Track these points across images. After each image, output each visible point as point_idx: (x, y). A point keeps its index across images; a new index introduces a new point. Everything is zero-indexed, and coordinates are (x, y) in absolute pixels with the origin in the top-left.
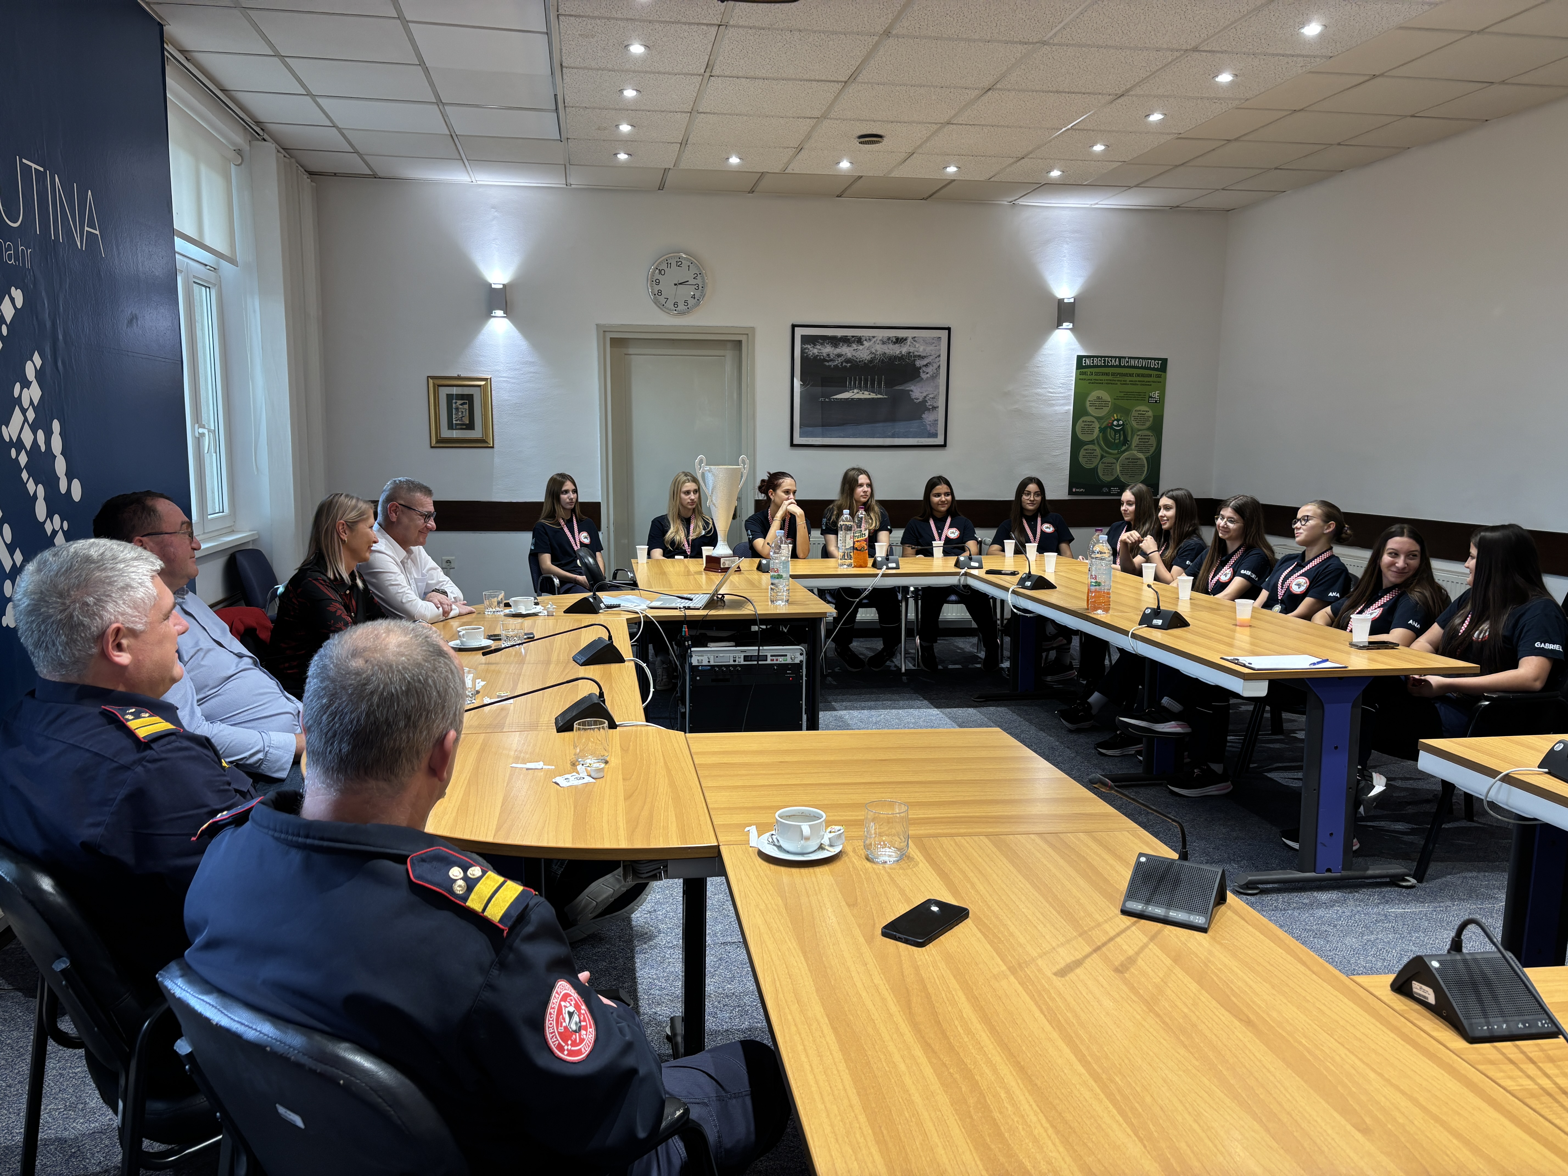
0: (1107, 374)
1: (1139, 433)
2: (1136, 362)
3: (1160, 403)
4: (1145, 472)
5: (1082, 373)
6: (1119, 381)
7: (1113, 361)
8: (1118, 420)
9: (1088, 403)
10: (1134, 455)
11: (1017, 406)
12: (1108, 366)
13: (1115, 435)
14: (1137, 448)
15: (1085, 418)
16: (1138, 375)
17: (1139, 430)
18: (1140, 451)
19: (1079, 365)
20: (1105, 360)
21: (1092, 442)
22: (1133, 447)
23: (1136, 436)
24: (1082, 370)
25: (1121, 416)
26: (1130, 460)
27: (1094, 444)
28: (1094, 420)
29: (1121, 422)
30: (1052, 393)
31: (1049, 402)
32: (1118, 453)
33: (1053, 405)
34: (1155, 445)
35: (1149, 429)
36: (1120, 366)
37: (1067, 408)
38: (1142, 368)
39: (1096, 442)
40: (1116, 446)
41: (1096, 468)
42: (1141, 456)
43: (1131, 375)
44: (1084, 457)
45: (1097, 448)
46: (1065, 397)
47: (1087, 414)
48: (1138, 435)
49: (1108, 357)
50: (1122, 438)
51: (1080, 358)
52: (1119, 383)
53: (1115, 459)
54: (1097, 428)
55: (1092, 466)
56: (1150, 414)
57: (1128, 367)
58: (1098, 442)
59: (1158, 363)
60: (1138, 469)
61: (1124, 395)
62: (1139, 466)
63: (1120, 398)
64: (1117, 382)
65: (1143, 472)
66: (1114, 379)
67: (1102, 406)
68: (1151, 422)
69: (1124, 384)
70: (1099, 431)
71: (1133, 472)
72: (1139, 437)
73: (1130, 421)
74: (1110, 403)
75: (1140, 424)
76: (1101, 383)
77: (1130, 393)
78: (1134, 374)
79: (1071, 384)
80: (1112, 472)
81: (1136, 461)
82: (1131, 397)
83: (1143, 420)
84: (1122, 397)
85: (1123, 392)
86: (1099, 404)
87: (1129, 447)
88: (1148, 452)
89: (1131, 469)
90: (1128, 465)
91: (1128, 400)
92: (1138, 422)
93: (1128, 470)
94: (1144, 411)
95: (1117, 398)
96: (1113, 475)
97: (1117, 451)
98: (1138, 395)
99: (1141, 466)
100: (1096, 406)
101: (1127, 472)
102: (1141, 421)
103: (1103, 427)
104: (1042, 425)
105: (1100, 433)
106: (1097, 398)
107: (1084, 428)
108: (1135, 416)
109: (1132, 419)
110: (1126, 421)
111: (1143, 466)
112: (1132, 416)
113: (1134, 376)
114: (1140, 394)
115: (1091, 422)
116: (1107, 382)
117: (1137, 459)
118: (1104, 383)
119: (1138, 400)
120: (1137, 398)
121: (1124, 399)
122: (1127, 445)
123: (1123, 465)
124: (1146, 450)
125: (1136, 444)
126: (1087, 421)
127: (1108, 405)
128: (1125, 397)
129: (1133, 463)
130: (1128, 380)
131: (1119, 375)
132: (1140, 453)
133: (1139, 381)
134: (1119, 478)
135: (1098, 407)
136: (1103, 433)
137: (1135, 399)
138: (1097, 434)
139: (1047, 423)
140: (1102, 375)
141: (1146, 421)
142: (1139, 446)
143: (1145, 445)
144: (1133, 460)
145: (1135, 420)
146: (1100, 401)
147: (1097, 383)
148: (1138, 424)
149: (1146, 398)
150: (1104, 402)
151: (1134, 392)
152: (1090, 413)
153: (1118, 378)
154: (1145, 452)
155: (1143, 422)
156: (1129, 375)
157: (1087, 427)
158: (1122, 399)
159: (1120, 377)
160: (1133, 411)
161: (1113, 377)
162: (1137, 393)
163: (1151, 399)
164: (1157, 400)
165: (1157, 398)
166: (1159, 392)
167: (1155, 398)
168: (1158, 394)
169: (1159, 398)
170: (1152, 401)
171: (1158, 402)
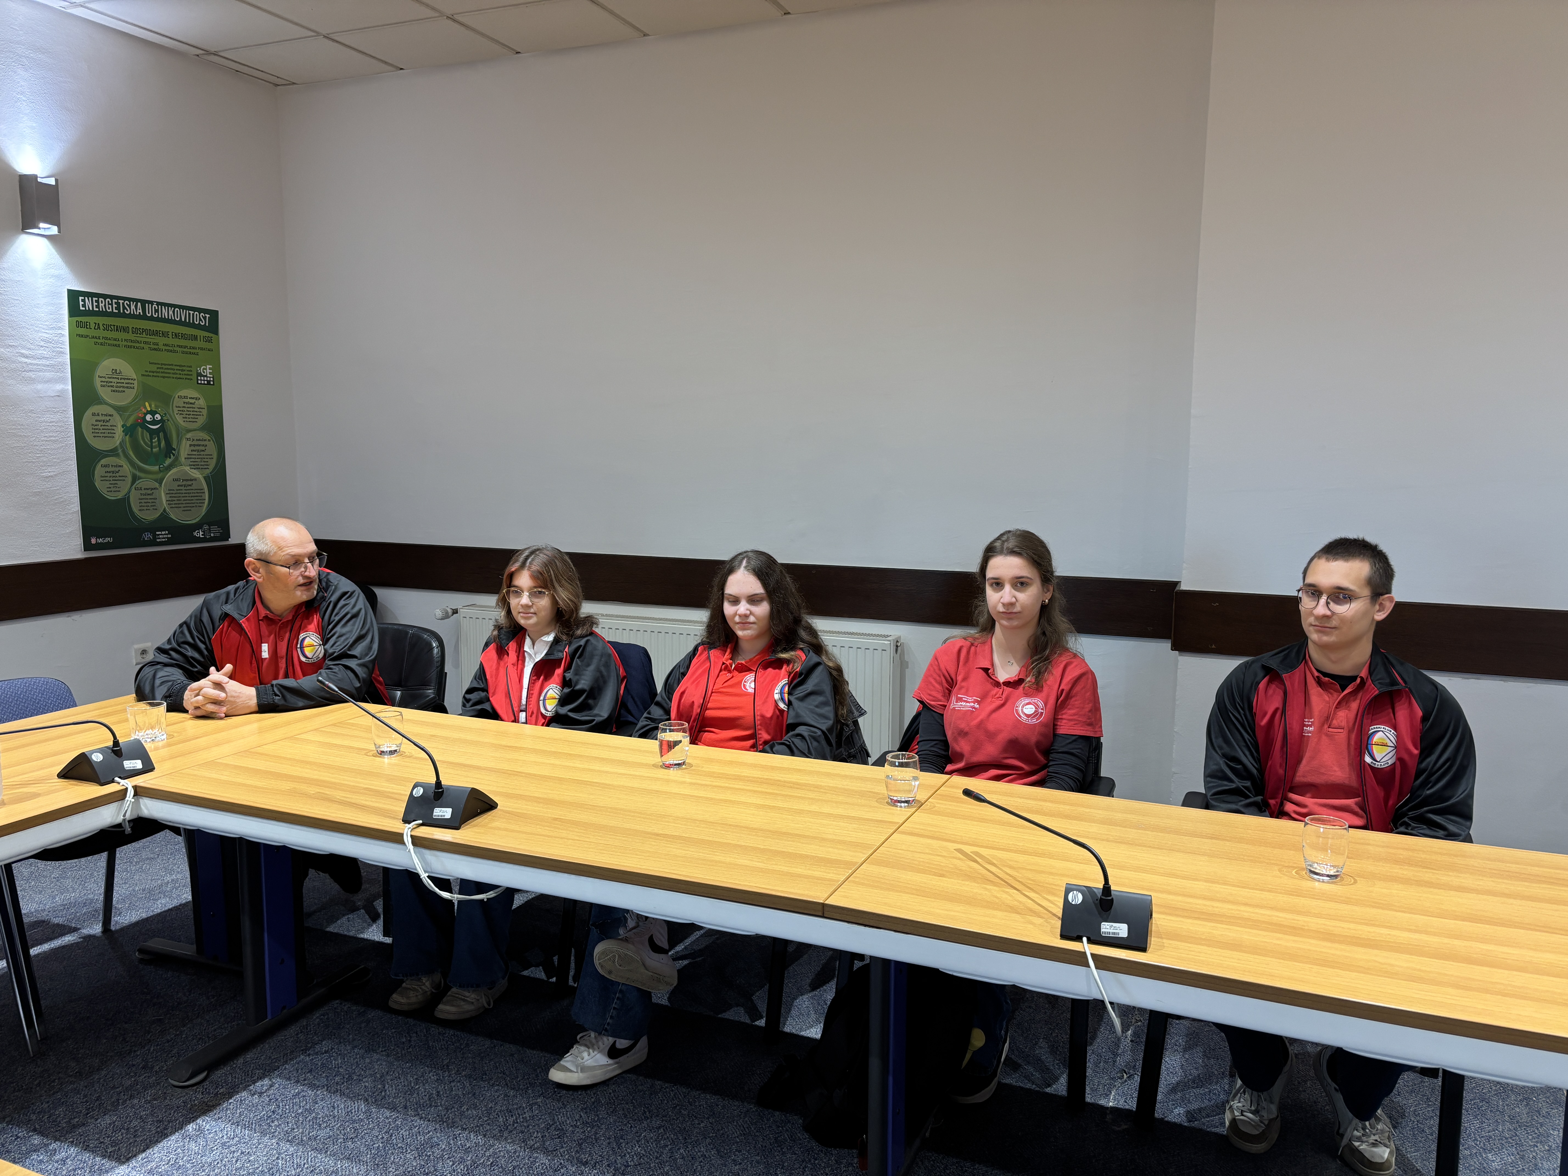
0: (125, 329)
1: (189, 435)
2: (171, 313)
3: (213, 385)
4: (206, 502)
5: (79, 325)
6: (145, 343)
7: (133, 307)
8: (153, 413)
9: (98, 382)
10: (186, 473)
12: (124, 316)
13: (151, 439)
14: (188, 462)
15: (94, 408)
16: (176, 335)
17: (189, 431)
18: (194, 466)
19: (74, 310)
20: (117, 303)
21: (113, 452)
22: (182, 459)
23: (184, 441)
24: (79, 319)
25: (156, 406)
26: (180, 483)
27: (117, 455)
28: (111, 411)
29: (158, 417)
30: (27, 357)
31: (23, 374)
32: (160, 471)
33: (32, 381)
34: (215, 456)
35: (203, 428)
36: (143, 317)
37: (59, 387)
38: (180, 323)
39: (120, 451)
40: (156, 459)
41: (126, 500)
42: (196, 474)
43: (165, 334)
44: (104, 479)
45: (122, 461)
46: (52, 366)
47: (99, 401)
48: (188, 439)
49: (124, 299)
50: (163, 444)
51: (73, 295)
52: (146, 346)
53: (156, 480)
54: (120, 426)
55: (120, 496)
56: (202, 402)
57: (158, 320)
58: (124, 452)
59: (205, 318)
60: (194, 496)
61: (158, 368)
62: (196, 491)
63: (151, 374)
64: (142, 345)
65: (203, 501)
66: (138, 339)
67: (123, 387)
68: (205, 416)
69: (155, 349)
70: (123, 431)
71: (188, 503)
72: (189, 443)
73: (172, 414)
74: (136, 382)
75: (188, 420)
76: (116, 345)
77: (165, 365)
78: (170, 334)
79: (63, 343)
80: (154, 504)
81: (190, 483)
82: (169, 373)
83: (192, 413)
84: (153, 372)
85: (155, 364)
86: (118, 383)
87: (177, 459)
88: (206, 467)
89: (183, 497)
90: (178, 492)
91: (164, 377)
92: (184, 416)
93: (180, 500)
94: (193, 398)
95: (147, 374)
96: (156, 509)
97: (158, 467)
98: (179, 370)
99: (199, 491)
100: (112, 386)
101: (179, 504)
102: (189, 415)
103: (128, 425)
104: (15, 419)
105: (126, 435)
106: (113, 371)
107: (96, 427)
108: (179, 407)
109: (176, 412)
110: (165, 414)
111: (202, 491)
112: (174, 406)
113: (170, 336)
114: (181, 368)
115: (106, 415)
116: (126, 343)
117: (191, 480)
118: (121, 345)
119: (180, 378)
120: (180, 374)
121: (159, 377)
122: (172, 456)
123: (171, 492)
124: (203, 463)
125: (186, 453)
126: (100, 414)
127: (132, 386)
128: (159, 372)
129: (186, 488)
130: (161, 344)
131: (144, 333)
132: (195, 469)
133: (179, 346)
134: (167, 514)
135: (117, 389)
136: (130, 436)
137: (175, 376)
138: (121, 437)
139: (24, 415)
140: (117, 330)
141: (196, 415)
142: (191, 458)
143: (200, 455)
144: (185, 483)
145: (180, 412)
146: (118, 378)
147: (109, 345)
148: (185, 420)
149: (191, 375)
150: (124, 379)
151: (172, 365)
152: (103, 399)
153: (144, 338)
154: (202, 467)
155: (193, 416)
156: (161, 335)
157: (101, 425)
158: (155, 376)
159: (148, 336)
160: (174, 397)
161: (135, 335)
162: (178, 366)
163: (199, 378)
164: (210, 381)
165: (210, 377)
166: (211, 366)
167: (207, 377)
168: (211, 371)
169: (213, 378)
170: (203, 382)
171: (212, 383)
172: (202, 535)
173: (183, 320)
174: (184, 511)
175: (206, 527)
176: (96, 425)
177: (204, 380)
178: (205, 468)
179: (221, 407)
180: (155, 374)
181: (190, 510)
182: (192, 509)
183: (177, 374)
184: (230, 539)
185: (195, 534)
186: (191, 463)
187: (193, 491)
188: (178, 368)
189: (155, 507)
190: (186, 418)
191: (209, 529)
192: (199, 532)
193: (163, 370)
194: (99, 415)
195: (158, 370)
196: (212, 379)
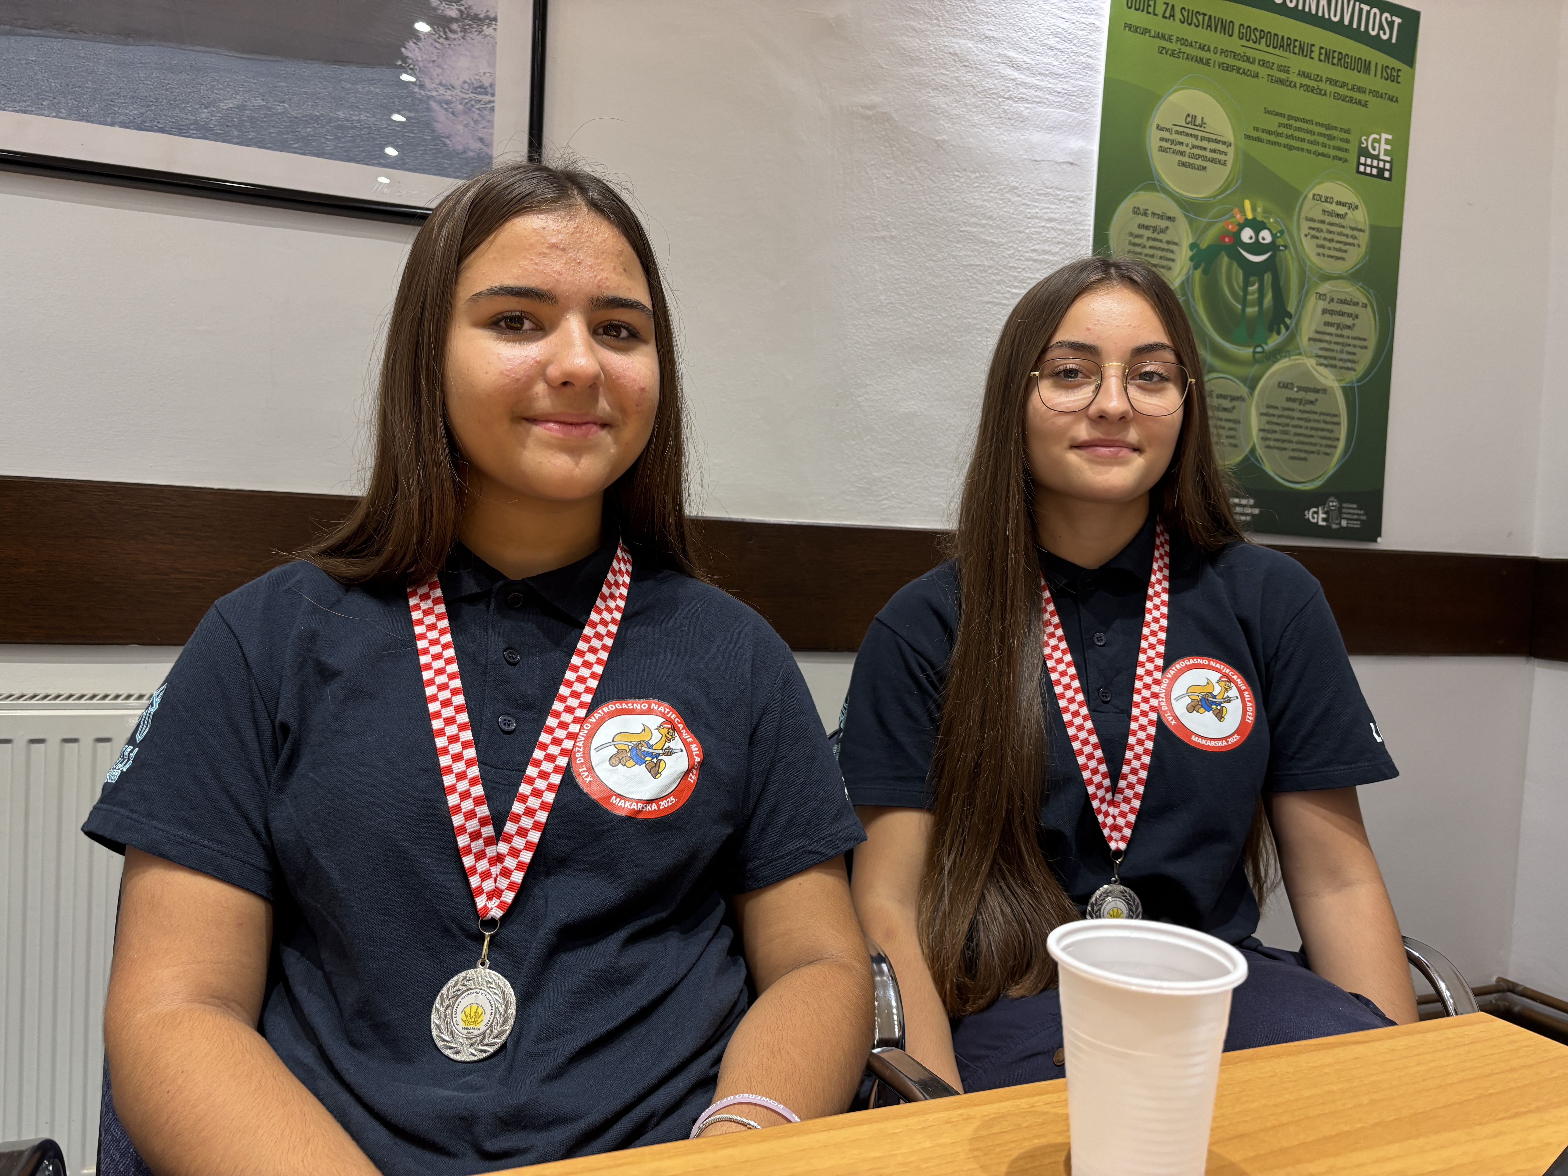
0: (1225, 27)
1: (1325, 288)
3: (1389, 181)
4: (1341, 445)
6: (1264, 63)
8: (1257, 226)
9: (1153, 139)
10: (1307, 374)
11: (875, 98)
13: (1247, 284)
14: (1316, 348)
15: (1140, 198)
16: (1328, 56)
17: (1327, 278)
18: (1327, 360)
22: (1303, 340)
23: (1312, 300)
25: (1265, 211)
26: (1293, 394)
28: (1173, 209)
29: (1266, 236)
30: (1018, 68)
32: (1255, 361)
34: (1372, 343)
35: (1355, 276)
37: (1074, 143)
38: (1339, 28)
40: (1250, 331)
42: (1328, 378)
43: (1305, 50)
47: (1150, 181)
48: (1321, 297)
50: (1268, 299)
52: (1263, 72)
53: (1244, 380)
54: (1185, 245)
56: (1360, 217)
57: (1295, 14)
59: (1391, 24)
60: (1316, 429)
61: (1280, 125)
62: (1322, 418)
63: (1265, 136)
64: (1255, 68)
65: (1335, 443)
66: (1250, 53)
67: (1205, 158)
68: (1363, 249)
69: (1281, 82)
70: (1192, 259)
71: (1302, 443)
72: (1322, 304)
73: (1296, 236)
74: (1231, 151)
75: (1327, 252)
76: (1201, 60)
77: (1297, 119)
78: (1316, 49)
79: (1094, 46)
80: (1232, 433)
81: (1311, 396)
82: (1303, 140)
83: (1336, 238)
84: (1270, 133)
85: (1277, 114)
86: (1194, 147)
87: (1292, 338)
88: (1349, 365)
89: (1294, 426)
90: (1286, 413)
91: (1290, 148)
92: (1321, 242)
93: (1286, 433)
94: (1342, 204)
95: (1255, 134)
96: (1235, 446)
97: (1251, 350)
98: (1324, 135)
99: (1328, 419)
100: (1182, 153)
101: (1284, 441)
102: (1331, 241)
103: (1204, 245)
104: (979, 203)
105: (1196, 267)
106: (1189, 119)
107: (1138, 241)
108: (1312, 220)
109: (1304, 229)
110: (1282, 232)
111: (1335, 420)
112: (1303, 215)
113: (1315, 55)
114: (1328, 132)
115: (1161, 217)
116: (1222, 59)
117: (1316, 391)
118: (1212, 62)
119: (1323, 155)
120: (1324, 145)
121: (1279, 144)
122: (1283, 330)
123: (1272, 411)
124: (1344, 356)
125: (1313, 328)
126: (1149, 212)
127: (1222, 157)
128: (1280, 135)
129: (1302, 407)
130: (1294, 70)
131: (1263, 41)
132: (1326, 366)
133: (1330, 81)
134: (1257, 459)
135: (1192, 161)
136: (1205, 272)
137: (1313, 148)
138: (1185, 271)
139: (997, 196)
140: (1209, 26)
141: (1346, 244)
142: (1321, 341)
143: (1342, 336)
144: (1301, 395)
145: (1313, 232)
146: (1196, 137)
147: (1187, 58)
148: (1321, 250)
149: (1347, 150)
150: (1210, 140)
151: (1310, 122)
152: (1160, 180)
153: (1262, 51)
154: (1341, 364)
155: (1338, 246)
156: (1297, 50)
157: (1148, 239)
158: (1274, 143)
159: (1270, 49)
160: (1306, 196)
161: (1244, 42)
162: (1322, 125)
163: (1362, 160)
164: (1384, 170)
165: (1385, 161)
166: (1390, 137)
167: (1379, 160)
168: (1389, 147)
169: (1391, 162)
170: (1368, 170)
171: (1387, 174)
172: (1324, 520)
173: (1346, 22)
174: (1293, 458)
175: (1333, 503)
176: (1138, 236)
177: (1372, 166)
178: (1348, 369)
179: (1397, 232)
180: (1273, 138)
181: (1305, 459)
182: (1310, 457)
183: (1317, 144)
184: (1379, 539)
185: (1309, 515)
186: (1321, 353)
187: (1316, 417)
188: (1323, 130)
189: (1233, 441)
190: (1322, 246)
191: (1340, 509)
192: (1317, 513)
193: (1290, 132)
194: (1145, 214)
195: (1281, 130)
196: (1388, 166)
